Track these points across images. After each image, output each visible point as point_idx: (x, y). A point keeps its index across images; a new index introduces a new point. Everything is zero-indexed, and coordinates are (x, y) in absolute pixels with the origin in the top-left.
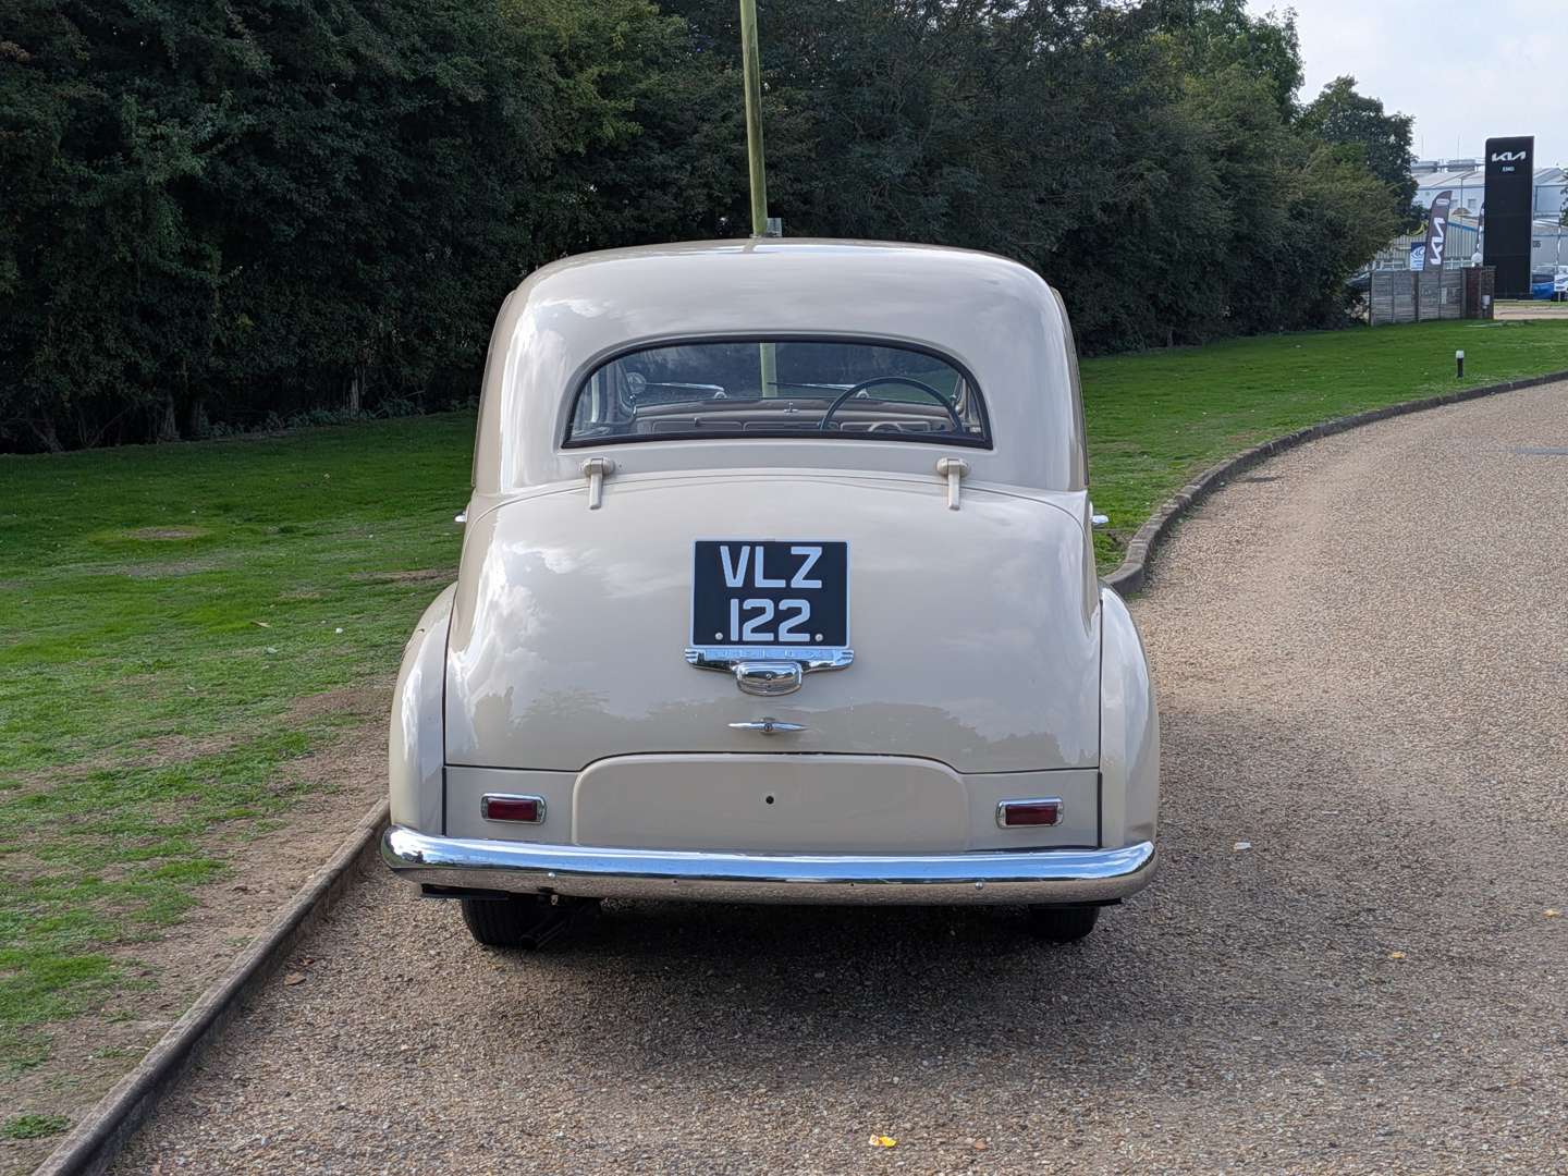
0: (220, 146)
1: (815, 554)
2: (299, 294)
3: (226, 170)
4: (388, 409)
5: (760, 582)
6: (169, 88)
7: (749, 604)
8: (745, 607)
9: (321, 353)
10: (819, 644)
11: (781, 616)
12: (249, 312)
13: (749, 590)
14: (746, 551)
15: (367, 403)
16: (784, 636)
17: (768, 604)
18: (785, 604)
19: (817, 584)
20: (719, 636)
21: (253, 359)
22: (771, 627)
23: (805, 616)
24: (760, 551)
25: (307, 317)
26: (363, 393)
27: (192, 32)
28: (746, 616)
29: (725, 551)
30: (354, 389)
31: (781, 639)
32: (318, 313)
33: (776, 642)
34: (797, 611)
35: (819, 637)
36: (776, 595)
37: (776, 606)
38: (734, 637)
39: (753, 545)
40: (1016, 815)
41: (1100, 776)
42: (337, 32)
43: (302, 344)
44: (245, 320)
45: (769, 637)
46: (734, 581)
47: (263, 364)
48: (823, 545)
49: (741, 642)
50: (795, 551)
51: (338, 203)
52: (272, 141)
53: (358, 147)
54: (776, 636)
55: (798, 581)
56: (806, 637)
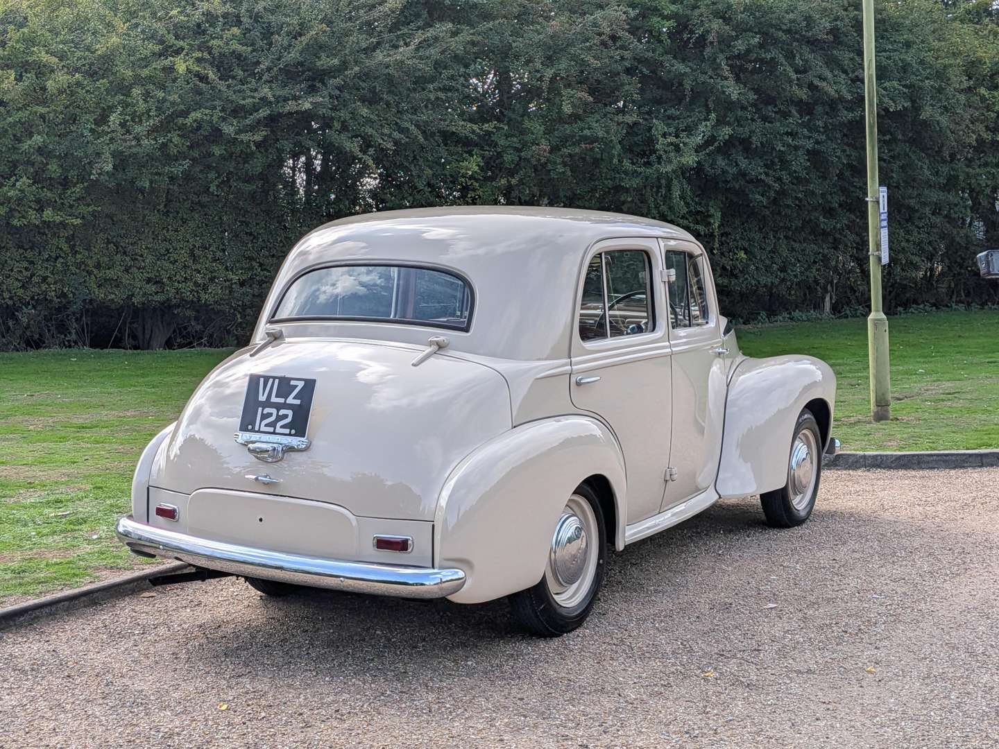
0: (711, 148)
1: (301, 384)
2: (779, 239)
3: (721, 162)
4: (848, 312)
5: (274, 399)
6: (688, 114)
7: (267, 410)
8: (264, 412)
9: (796, 276)
10: (294, 435)
11: (279, 418)
12: (745, 249)
13: (268, 403)
14: (271, 380)
15: (835, 309)
16: (278, 430)
17: (274, 411)
18: (282, 412)
19: (298, 402)
20: (250, 427)
21: (747, 279)
22: (273, 424)
23: (289, 420)
24: (277, 381)
25: (785, 253)
26: (833, 302)
27: (702, 78)
28: (264, 417)
29: (262, 380)
30: (828, 299)
31: (277, 431)
32: (793, 250)
33: (274, 433)
34: (286, 416)
35: (293, 432)
36: (278, 407)
37: (278, 412)
38: (257, 429)
39: (274, 378)
40: (382, 544)
41: (433, 526)
42: (797, 71)
43: (783, 269)
44: (742, 255)
45: (271, 430)
46: (262, 398)
47: (753, 282)
48: (306, 380)
49: (258, 431)
50: (293, 383)
51: (798, 180)
52: (751, 143)
53: (809, 145)
54: (274, 430)
55: (290, 400)
56: (287, 431)
